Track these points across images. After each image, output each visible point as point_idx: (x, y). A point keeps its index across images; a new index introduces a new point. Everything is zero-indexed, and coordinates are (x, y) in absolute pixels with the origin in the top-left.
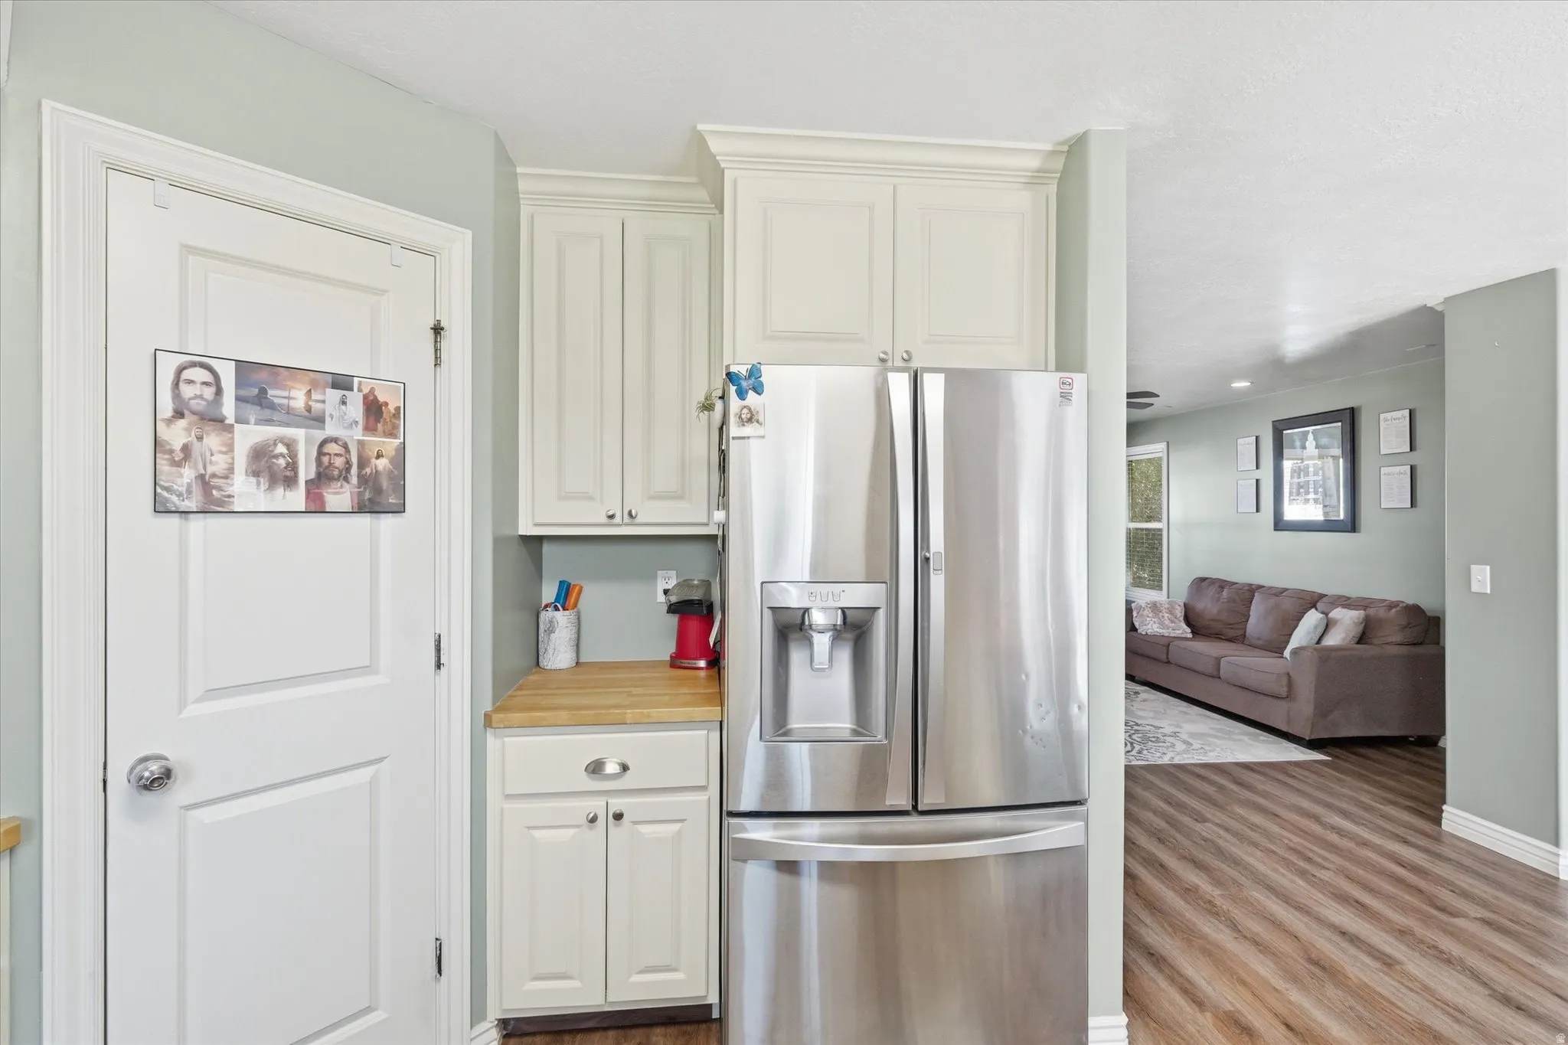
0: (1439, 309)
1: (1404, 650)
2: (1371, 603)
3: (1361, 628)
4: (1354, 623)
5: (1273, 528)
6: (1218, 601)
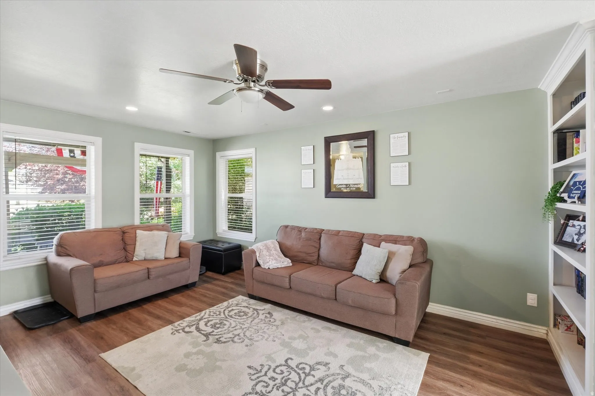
4: (407, 254)
5: (324, 197)
6: (300, 240)
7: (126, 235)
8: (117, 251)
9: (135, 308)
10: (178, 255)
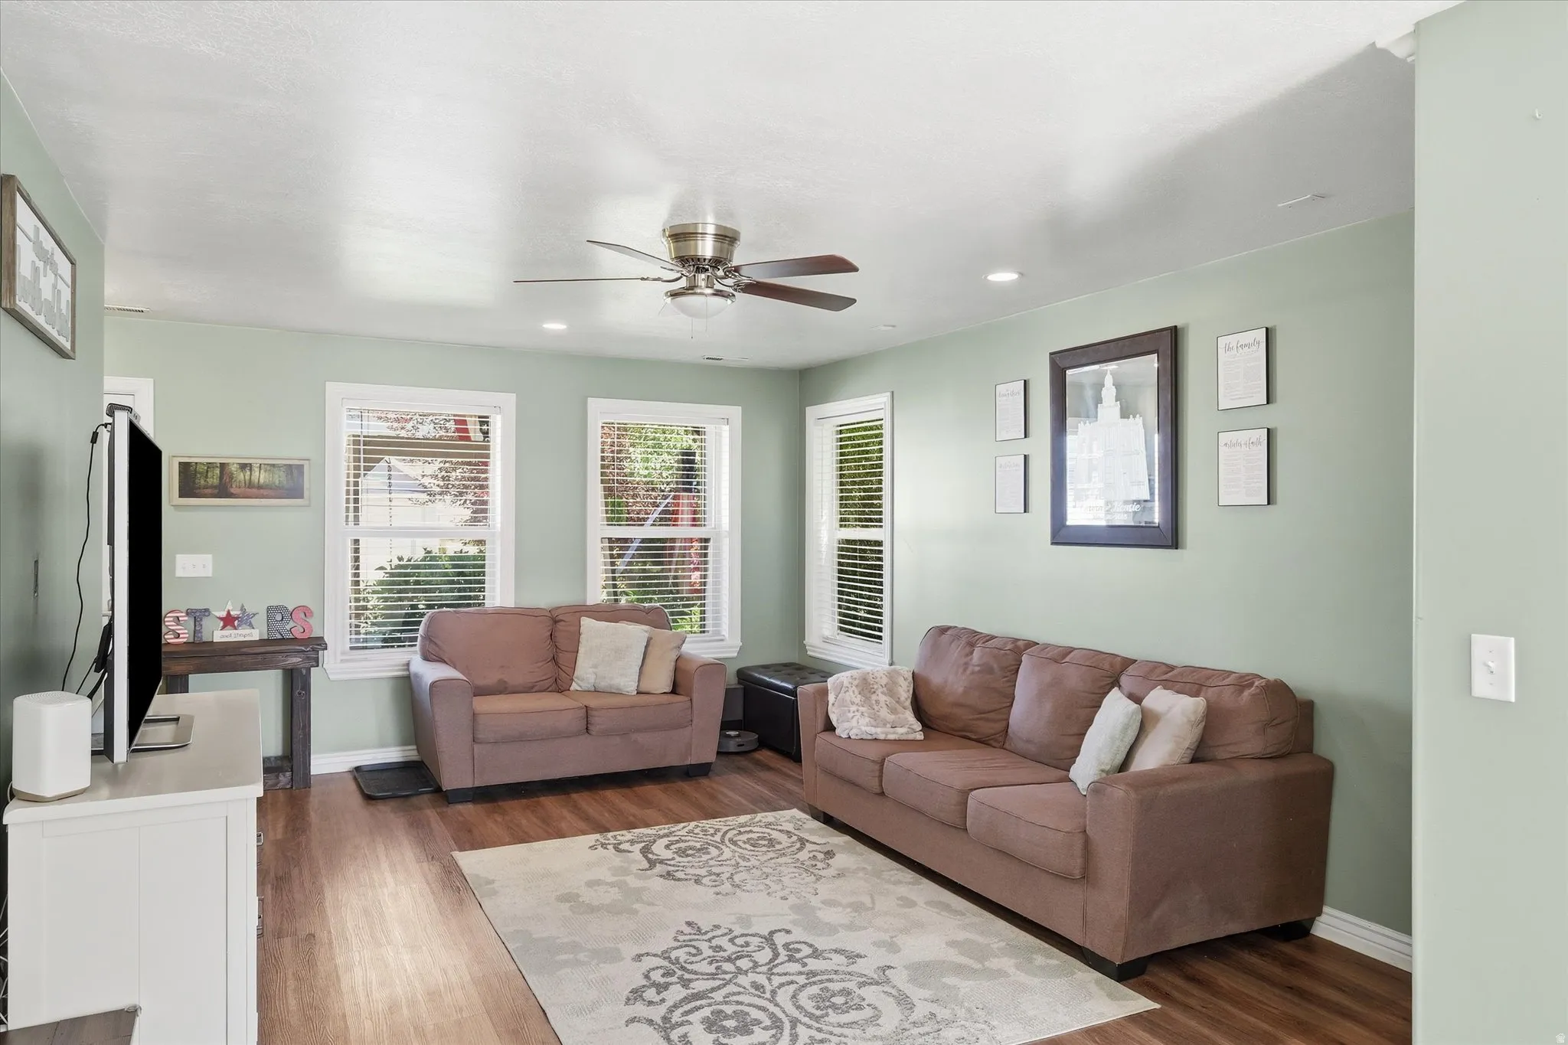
0: (1399, 52)
1: (1268, 770)
2: (1208, 678)
3: (1197, 731)
4: (1189, 721)
5: (1049, 542)
6: (965, 670)
7: (560, 626)
8: (536, 663)
9: (554, 795)
10: (668, 689)
